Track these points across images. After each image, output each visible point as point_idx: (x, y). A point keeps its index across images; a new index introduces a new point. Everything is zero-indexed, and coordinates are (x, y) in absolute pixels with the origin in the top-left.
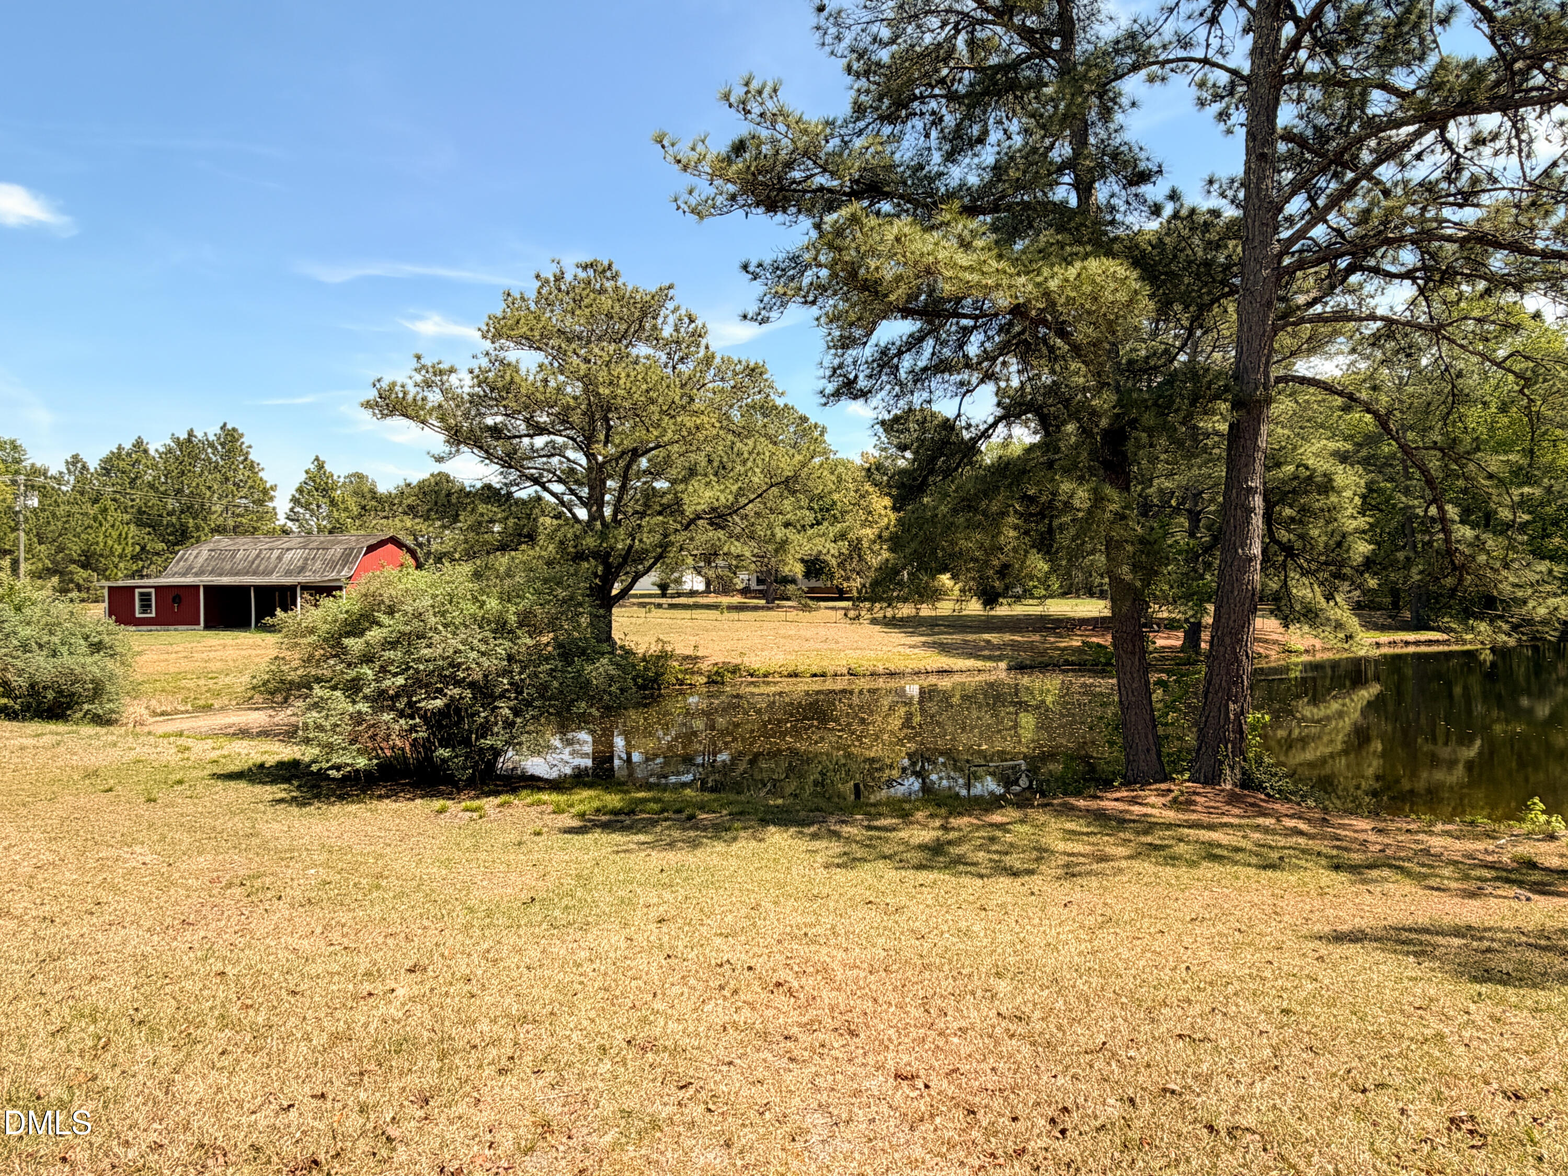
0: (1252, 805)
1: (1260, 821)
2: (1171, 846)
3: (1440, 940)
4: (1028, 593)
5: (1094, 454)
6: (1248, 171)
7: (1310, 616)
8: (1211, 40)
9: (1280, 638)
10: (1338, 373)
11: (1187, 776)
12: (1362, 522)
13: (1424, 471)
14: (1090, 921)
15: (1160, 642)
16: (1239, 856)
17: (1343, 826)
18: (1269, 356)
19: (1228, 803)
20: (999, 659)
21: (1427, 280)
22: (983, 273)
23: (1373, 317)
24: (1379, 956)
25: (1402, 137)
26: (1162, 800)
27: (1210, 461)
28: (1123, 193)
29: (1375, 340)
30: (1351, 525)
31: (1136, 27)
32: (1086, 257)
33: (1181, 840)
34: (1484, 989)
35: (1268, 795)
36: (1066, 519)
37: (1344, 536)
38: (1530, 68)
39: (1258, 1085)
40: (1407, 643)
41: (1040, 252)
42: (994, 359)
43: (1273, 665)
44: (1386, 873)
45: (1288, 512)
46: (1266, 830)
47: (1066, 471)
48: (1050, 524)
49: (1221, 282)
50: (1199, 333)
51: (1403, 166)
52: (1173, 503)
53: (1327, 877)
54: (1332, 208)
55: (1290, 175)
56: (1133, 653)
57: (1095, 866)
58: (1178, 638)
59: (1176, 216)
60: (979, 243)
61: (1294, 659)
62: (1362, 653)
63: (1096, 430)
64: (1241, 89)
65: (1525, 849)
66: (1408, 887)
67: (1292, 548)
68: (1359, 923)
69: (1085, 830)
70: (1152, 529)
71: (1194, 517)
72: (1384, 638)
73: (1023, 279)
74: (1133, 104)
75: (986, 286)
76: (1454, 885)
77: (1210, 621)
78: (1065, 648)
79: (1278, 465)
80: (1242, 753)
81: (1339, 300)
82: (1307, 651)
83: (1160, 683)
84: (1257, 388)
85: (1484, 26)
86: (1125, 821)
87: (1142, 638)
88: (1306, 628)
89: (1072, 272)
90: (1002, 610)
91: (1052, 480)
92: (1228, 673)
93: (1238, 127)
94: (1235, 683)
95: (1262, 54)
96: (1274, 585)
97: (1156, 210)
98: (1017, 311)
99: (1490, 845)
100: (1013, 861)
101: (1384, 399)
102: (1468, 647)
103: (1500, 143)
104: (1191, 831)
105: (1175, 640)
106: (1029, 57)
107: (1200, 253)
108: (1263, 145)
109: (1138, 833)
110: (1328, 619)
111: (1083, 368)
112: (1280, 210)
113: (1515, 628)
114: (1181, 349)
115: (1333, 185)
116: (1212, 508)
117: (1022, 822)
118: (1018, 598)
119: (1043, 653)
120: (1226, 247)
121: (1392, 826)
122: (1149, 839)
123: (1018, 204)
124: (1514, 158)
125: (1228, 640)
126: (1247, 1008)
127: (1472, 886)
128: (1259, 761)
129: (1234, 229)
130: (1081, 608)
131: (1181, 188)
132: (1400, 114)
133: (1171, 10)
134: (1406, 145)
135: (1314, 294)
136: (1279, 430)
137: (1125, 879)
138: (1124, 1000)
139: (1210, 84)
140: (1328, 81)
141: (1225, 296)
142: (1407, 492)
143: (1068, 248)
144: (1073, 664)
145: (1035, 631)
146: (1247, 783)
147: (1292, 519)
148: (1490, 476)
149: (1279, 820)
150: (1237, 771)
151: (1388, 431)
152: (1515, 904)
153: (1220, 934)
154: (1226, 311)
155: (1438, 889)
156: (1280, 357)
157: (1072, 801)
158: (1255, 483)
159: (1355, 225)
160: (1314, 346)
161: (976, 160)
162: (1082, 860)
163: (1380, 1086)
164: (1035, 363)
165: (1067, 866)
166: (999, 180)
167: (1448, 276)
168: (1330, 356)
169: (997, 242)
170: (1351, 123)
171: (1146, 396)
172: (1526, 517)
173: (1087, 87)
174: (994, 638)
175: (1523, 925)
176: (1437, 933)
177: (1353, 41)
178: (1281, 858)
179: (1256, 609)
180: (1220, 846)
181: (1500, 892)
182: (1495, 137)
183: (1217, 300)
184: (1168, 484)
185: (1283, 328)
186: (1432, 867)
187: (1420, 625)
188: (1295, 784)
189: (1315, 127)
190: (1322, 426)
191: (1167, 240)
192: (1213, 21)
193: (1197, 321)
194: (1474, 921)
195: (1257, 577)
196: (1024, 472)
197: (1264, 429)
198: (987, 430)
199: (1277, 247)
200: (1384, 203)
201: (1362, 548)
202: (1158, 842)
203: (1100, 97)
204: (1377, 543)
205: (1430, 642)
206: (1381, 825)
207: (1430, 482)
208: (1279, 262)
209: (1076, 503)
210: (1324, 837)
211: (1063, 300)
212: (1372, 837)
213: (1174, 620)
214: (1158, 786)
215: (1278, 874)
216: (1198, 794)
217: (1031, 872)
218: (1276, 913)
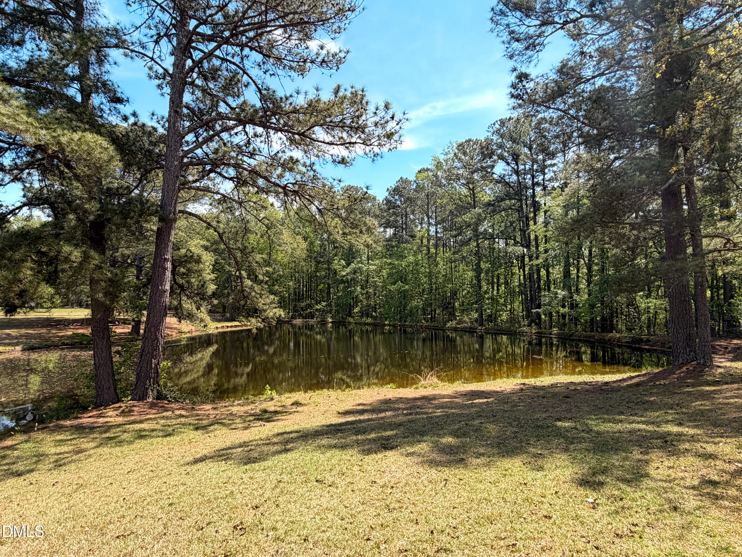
0: (161, 407)
1: (165, 414)
2: (119, 436)
3: (234, 451)
4: (39, 306)
5: (84, 234)
6: (170, 115)
7: (190, 317)
8: (155, 51)
9: (177, 326)
10: (205, 212)
11: (129, 398)
12: (212, 276)
13: (235, 258)
14: (68, 490)
15: (118, 331)
16: (154, 433)
17: (200, 410)
18: (176, 200)
19: (150, 408)
20: (17, 344)
21: (238, 183)
22: (16, 121)
23: (218, 193)
24: (211, 465)
25: (231, 125)
26: (116, 412)
27: (148, 243)
28: (108, 104)
29: (219, 202)
30: (208, 277)
31: (118, 27)
32: (85, 130)
33: (125, 432)
34: (247, 467)
35: (169, 401)
36: (66, 266)
37: (205, 282)
38: (272, 116)
39: (156, 547)
40: (228, 327)
41: (57, 119)
42: (22, 170)
43: (174, 339)
44: (216, 426)
45: (182, 270)
46: (167, 418)
47: (68, 241)
48: (56, 268)
49: (156, 162)
50: (145, 182)
51: (231, 136)
52: (129, 261)
53: (193, 434)
54: (204, 144)
55: (188, 124)
56: (103, 338)
57: (74, 457)
58: (129, 328)
59: (135, 124)
60: (15, 103)
61: (183, 336)
62: (211, 332)
63: (87, 220)
64: (168, 78)
65: (264, 406)
66: (224, 430)
67: (183, 287)
68: (205, 452)
69: (69, 438)
70: (117, 275)
71: (139, 269)
72: (219, 325)
73: (44, 132)
74: (115, 63)
75: (18, 129)
76: (240, 426)
77: (145, 319)
78: (63, 336)
79: (179, 249)
80: (158, 383)
81: (205, 182)
82: (189, 332)
83: (118, 352)
84: (170, 214)
85: (258, 94)
86: (94, 428)
87: (108, 330)
88: (188, 322)
89: (76, 136)
90: (20, 315)
91: (58, 244)
92: (152, 345)
93: (166, 95)
94: (155, 350)
95: (178, 67)
96: (175, 303)
97: (125, 119)
98: (39, 148)
99: (252, 406)
100: (20, 467)
101: (221, 226)
102: (249, 328)
103: (262, 139)
104: (131, 426)
105: (127, 329)
106: (55, 13)
107: (147, 145)
108: (177, 107)
109: (101, 433)
110: (198, 318)
111: (81, 187)
112: (184, 137)
113: (263, 320)
114: (136, 187)
115: (205, 134)
116: (148, 265)
117: (26, 441)
118: (32, 308)
119: (47, 340)
120: (159, 146)
121: (219, 405)
122: (108, 435)
123: (43, 88)
124: (266, 145)
125: (153, 330)
126: (153, 509)
127: (246, 425)
128: (165, 386)
129: (162, 140)
130: (74, 313)
131: (138, 112)
132: (230, 115)
133: (137, 28)
134: (232, 128)
135: (196, 177)
136: (180, 233)
137: (92, 460)
138: (87, 529)
139: (154, 70)
140: (204, 91)
141: (158, 168)
142: (229, 265)
143: (74, 123)
144: (67, 344)
145: (43, 327)
146: (160, 397)
147: (184, 274)
148: (257, 262)
149: (173, 412)
150: (155, 392)
151: (223, 240)
152: (260, 428)
153: (142, 476)
154: (158, 175)
155: (235, 429)
156: (181, 201)
157: (62, 423)
158: (168, 256)
159: (213, 153)
160: (195, 199)
161: (15, 54)
162: (66, 455)
163: (208, 524)
164: (50, 178)
165: (56, 461)
166: (31, 71)
167: (245, 183)
168: (202, 205)
169: (27, 105)
170: (212, 112)
171: (116, 208)
172: (267, 279)
173: (90, 44)
174: (13, 332)
175: (261, 436)
176: (233, 448)
177: (214, 79)
178: (173, 430)
179: (166, 314)
180: (145, 430)
181: (255, 425)
182: (261, 136)
183: (155, 169)
184: (127, 252)
185: (183, 189)
186: (233, 420)
187: (233, 320)
188: (181, 394)
189: (198, 107)
190: (198, 233)
191: (131, 134)
192: (157, 42)
193: (144, 176)
194: (246, 439)
195: (167, 300)
196: (40, 238)
197: (173, 233)
198: (14, 210)
199: (181, 154)
200: (223, 148)
201: (212, 287)
202: (113, 435)
203: (98, 52)
204: (218, 285)
205: (236, 326)
206: (215, 406)
207: (237, 263)
208: (182, 160)
209: (73, 258)
210: (192, 416)
211: (69, 149)
212: (212, 412)
213: (127, 320)
214: (114, 406)
215: (172, 438)
216: (135, 406)
217: (31, 471)
218: (169, 457)
